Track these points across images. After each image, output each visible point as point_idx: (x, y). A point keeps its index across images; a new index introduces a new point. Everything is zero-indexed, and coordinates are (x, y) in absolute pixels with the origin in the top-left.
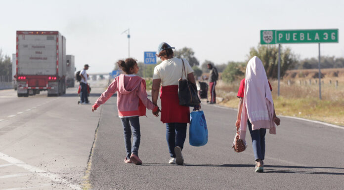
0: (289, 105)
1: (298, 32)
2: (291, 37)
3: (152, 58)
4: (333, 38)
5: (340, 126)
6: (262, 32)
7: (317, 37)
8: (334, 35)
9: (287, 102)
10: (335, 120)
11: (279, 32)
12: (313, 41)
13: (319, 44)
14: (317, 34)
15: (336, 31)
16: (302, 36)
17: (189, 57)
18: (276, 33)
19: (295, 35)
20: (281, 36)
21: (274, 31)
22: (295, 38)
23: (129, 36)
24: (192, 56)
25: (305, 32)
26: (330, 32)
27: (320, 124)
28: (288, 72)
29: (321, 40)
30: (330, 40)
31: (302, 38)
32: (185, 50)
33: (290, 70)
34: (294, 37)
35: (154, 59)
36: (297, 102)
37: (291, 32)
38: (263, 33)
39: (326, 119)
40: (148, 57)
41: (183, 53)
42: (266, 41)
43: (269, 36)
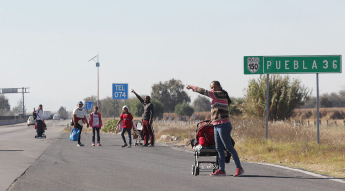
0: (277, 150)
1: (291, 59)
2: (283, 64)
3: (123, 92)
4: (334, 66)
5: (323, 175)
6: (246, 58)
7: (315, 65)
8: (335, 63)
9: (275, 146)
10: (322, 167)
11: (267, 59)
12: (310, 70)
13: (317, 74)
14: (315, 62)
15: (338, 58)
16: (296, 64)
17: (178, 92)
18: (263, 60)
19: (287, 63)
20: (269, 63)
21: (261, 58)
22: (287, 67)
23: (98, 65)
24: (181, 91)
25: (300, 59)
26: (330, 58)
27: (299, 173)
28: (296, 110)
29: (320, 70)
30: (330, 70)
31: (296, 66)
32: (173, 82)
33: (299, 108)
34: (286, 65)
35: (124, 93)
36: (287, 146)
37: (282, 59)
38: (248, 59)
39: (310, 167)
40: (118, 91)
41: (170, 86)
42: (251, 70)
43: (255, 63)
